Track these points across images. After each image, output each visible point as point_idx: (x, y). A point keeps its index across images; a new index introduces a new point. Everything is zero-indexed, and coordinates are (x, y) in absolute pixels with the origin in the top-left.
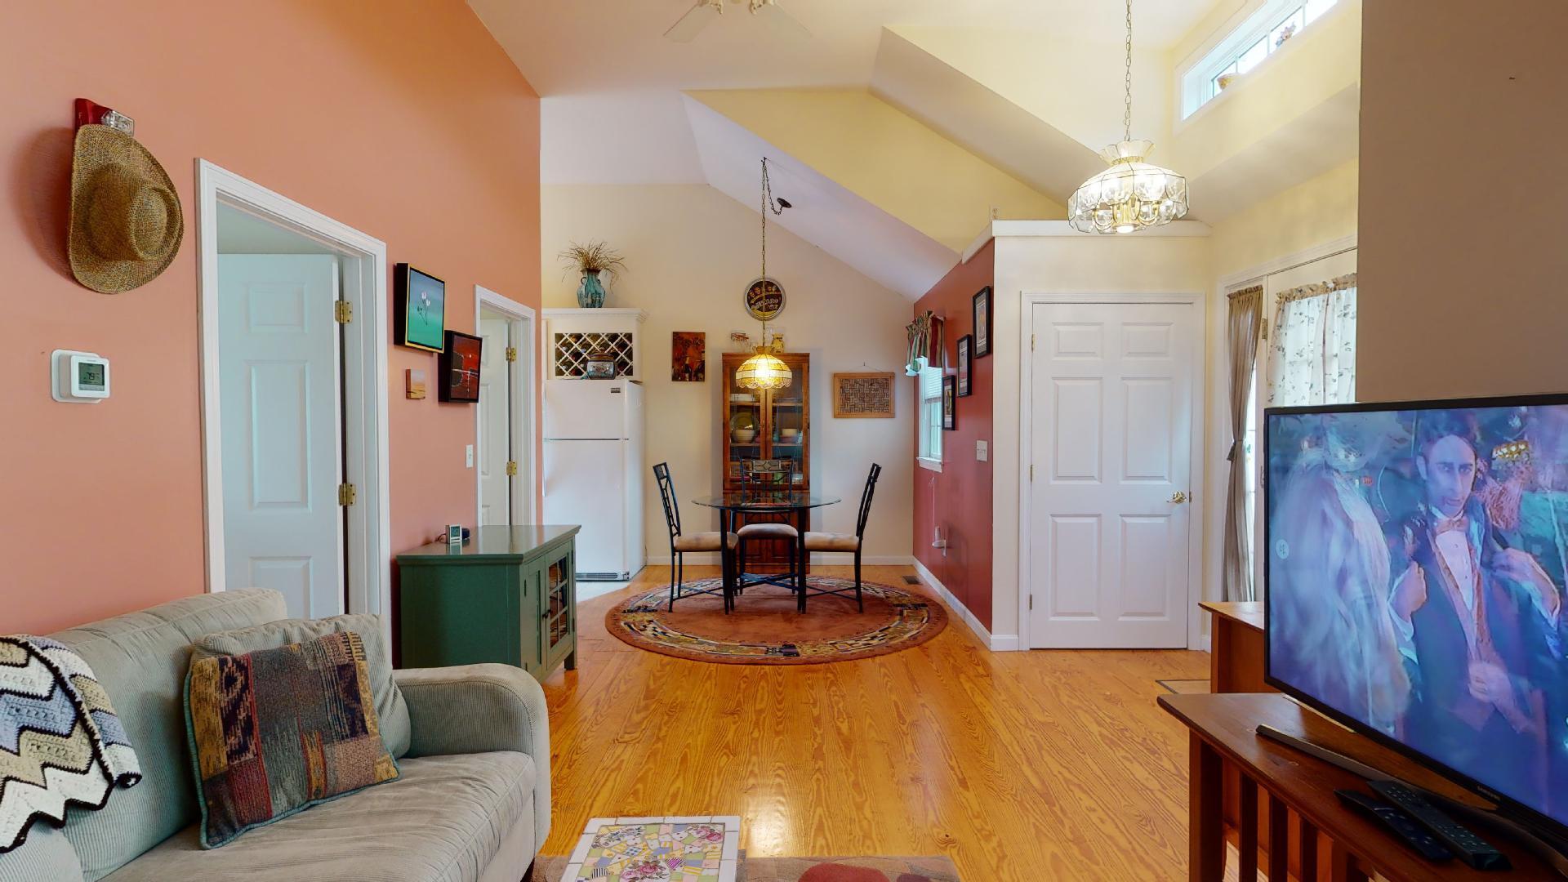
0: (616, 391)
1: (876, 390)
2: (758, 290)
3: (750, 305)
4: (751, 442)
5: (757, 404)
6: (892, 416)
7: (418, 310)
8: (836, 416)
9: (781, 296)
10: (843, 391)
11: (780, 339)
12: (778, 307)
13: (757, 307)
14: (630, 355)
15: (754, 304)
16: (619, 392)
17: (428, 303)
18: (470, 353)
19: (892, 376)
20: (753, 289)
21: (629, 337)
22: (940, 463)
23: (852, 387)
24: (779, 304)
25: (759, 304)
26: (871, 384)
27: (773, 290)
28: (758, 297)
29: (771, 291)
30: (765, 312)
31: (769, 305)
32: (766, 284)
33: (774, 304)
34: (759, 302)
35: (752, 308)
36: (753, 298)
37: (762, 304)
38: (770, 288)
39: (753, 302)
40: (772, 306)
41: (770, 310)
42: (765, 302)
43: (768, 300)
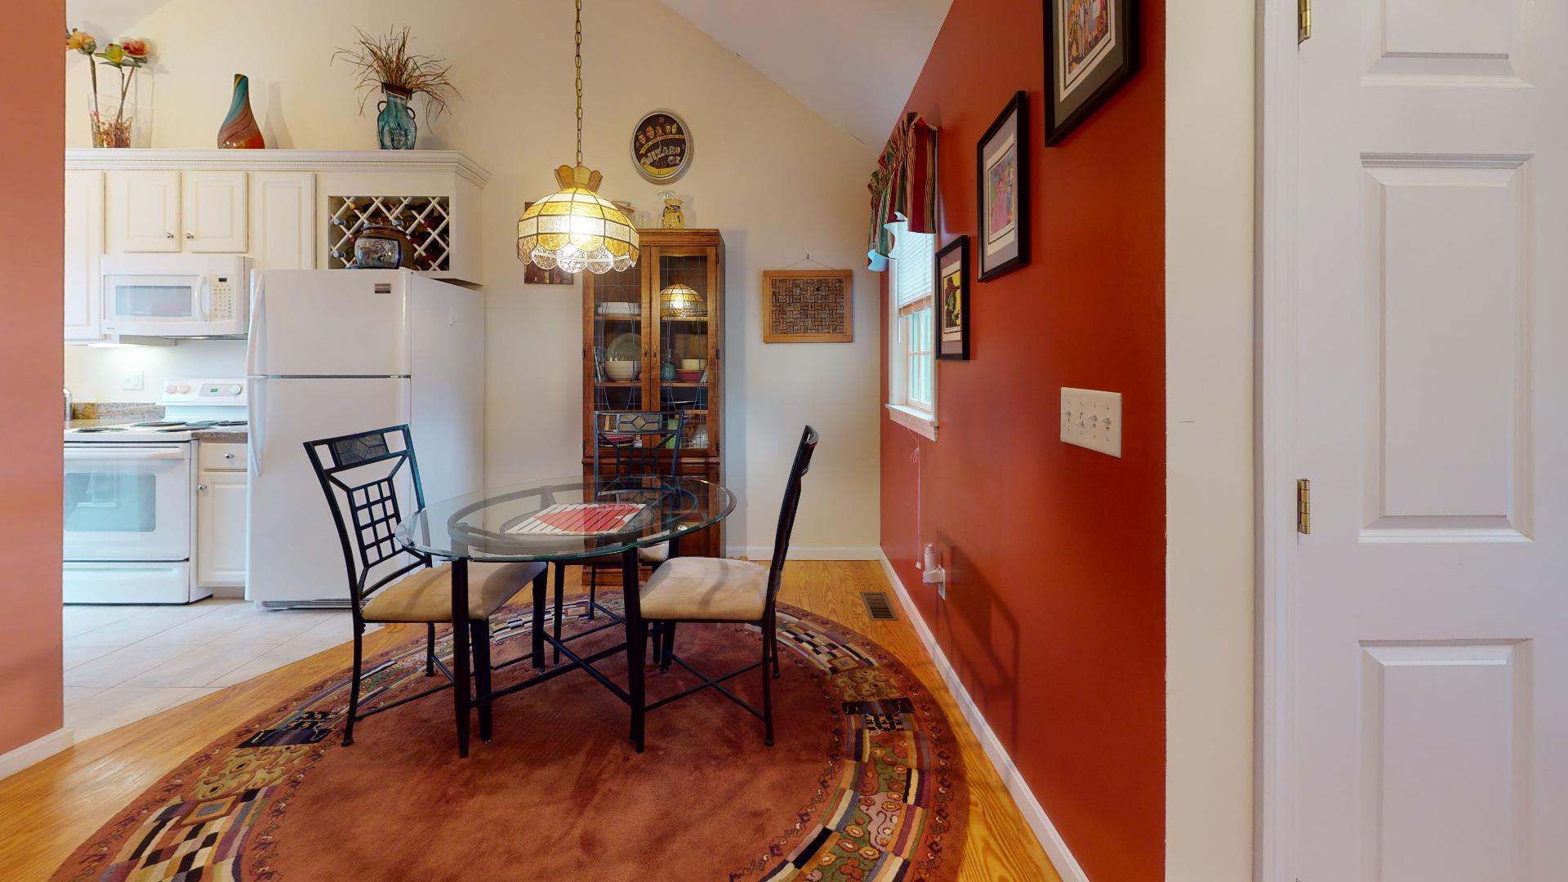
0: (383, 289)
2: (650, 131)
3: (639, 157)
4: (630, 381)
5: (638, 318)
6: (850, 339)
8: (767, 339)
9: (683, 142)
10: (777, 300)
11: (677, 208)
12: (681, 161)
13: (649, 160)
14: (446, 236)
15: (646, 155)
16: (389, 292)
19: (849, 276)
20: (642, 128)
21: (443, 203)
22: (932, 423)
23: (791, 294)
24: (682, 155)
25: (654, 155)
26: (820, 289)
28: (650, 143)
29: (671, 133)
30: (661, 170)
31: (667, 156)
32: (662, 120)
33: (674, 155)
34: (653, 153)
35: (642, 161)
36: (644, 145)
37: (657, 155)
38: (668, 127)
39: (643, 151)
40: (671, 158)
41: (669, 166)
42: (661, 152)
43: (665, 148)
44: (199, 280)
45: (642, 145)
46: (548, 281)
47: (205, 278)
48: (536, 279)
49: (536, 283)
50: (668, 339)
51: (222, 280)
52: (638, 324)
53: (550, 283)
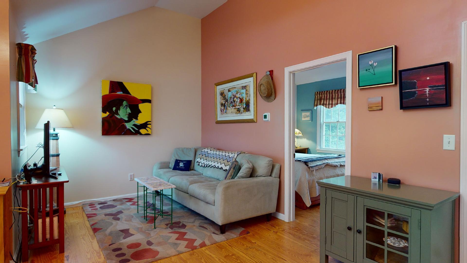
7: (367, 70)
17: (375, 64)
18: (427, 76)
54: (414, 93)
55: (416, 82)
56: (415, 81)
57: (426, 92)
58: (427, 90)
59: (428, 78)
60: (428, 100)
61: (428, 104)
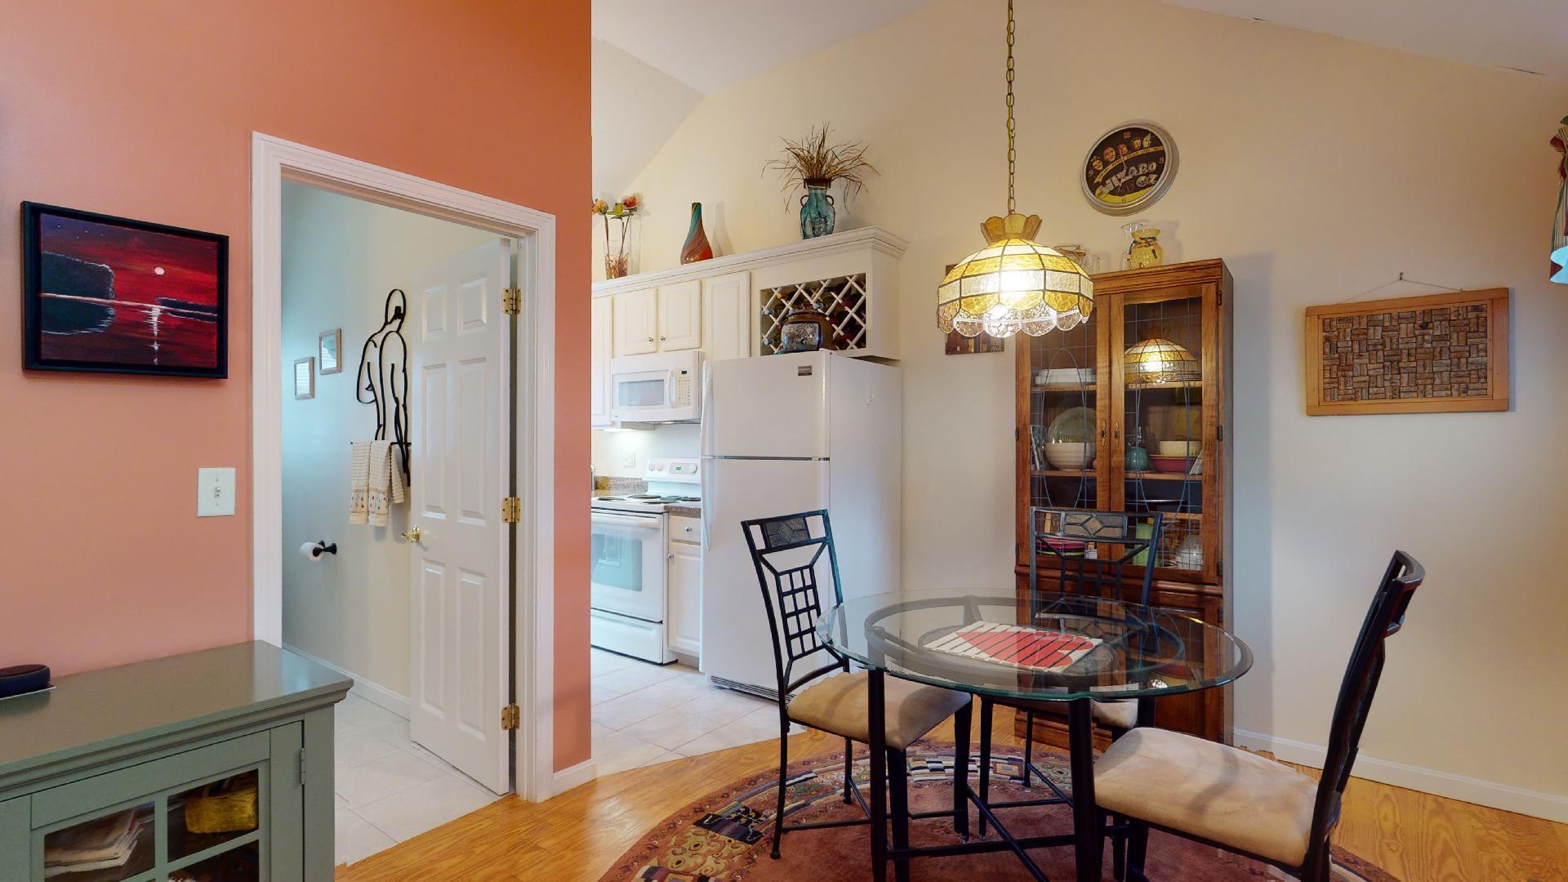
0: (804, 373)
1: (1441, 338)
2: (1110, 153)
3: (1093, 186)
4: (1081, 468)
5: (1091, 388)
6: (1504, 406)
8: (1314, 411)
9: (1162, 154)
11: (1150, 241)
12: (1157, 179)
13: (1110, 187)
14: (861, 311)
15: (1103, 183)
16: (810, 374)
18: (157, 264)
19: (1501, 298)
20: (1099, 151)
21: (861, 280)
23: (1360, 335)
24: (1159, 171)
25: (1116, 181)
26: (1424, 326)
27: (1146, 144)
28: (1110, 167)
29: (1142, 147)
30: (1127, 196)
31: (1135, 178)
32: (1127, 136)
33: (1147, 175)
34: (1114, 178)
35: (1098, 192)
36: (1100, 171)
37: (1120, 180)
38: (1137, 142)
39: (1099, 179)
40: (1143, 178)
41: (1137, 189)
42: (1127, 175)
43: (1133, 168)
44: (669, 373)
45: (1097, 172)
46: (973, 350)
47: (673, 371)
48: (958, 349)
49: (958, 353)
50: (1137, 413)
51: (684, 372)
52: (1091, 398)
53: (975, 352)
54: (102, 311)
55: (110, 271)
56: (104, 265)
57: (149, 317)
58: (156, 311)
59: (160, 271)
60: (156, 348)
61: (156, 360)
